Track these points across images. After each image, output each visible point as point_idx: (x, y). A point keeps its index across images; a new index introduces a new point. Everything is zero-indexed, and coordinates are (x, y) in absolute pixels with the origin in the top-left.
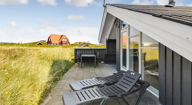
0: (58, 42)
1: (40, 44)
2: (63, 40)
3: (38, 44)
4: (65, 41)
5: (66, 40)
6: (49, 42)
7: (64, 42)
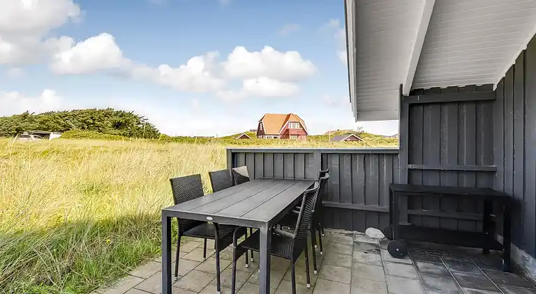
0: (278, 130)
1: (244, 137)
2: (291, 127)
3: (241, 138)
4: (296, 128)
5: (297, 126)
6: (260, 132)
7: (294, 130)
